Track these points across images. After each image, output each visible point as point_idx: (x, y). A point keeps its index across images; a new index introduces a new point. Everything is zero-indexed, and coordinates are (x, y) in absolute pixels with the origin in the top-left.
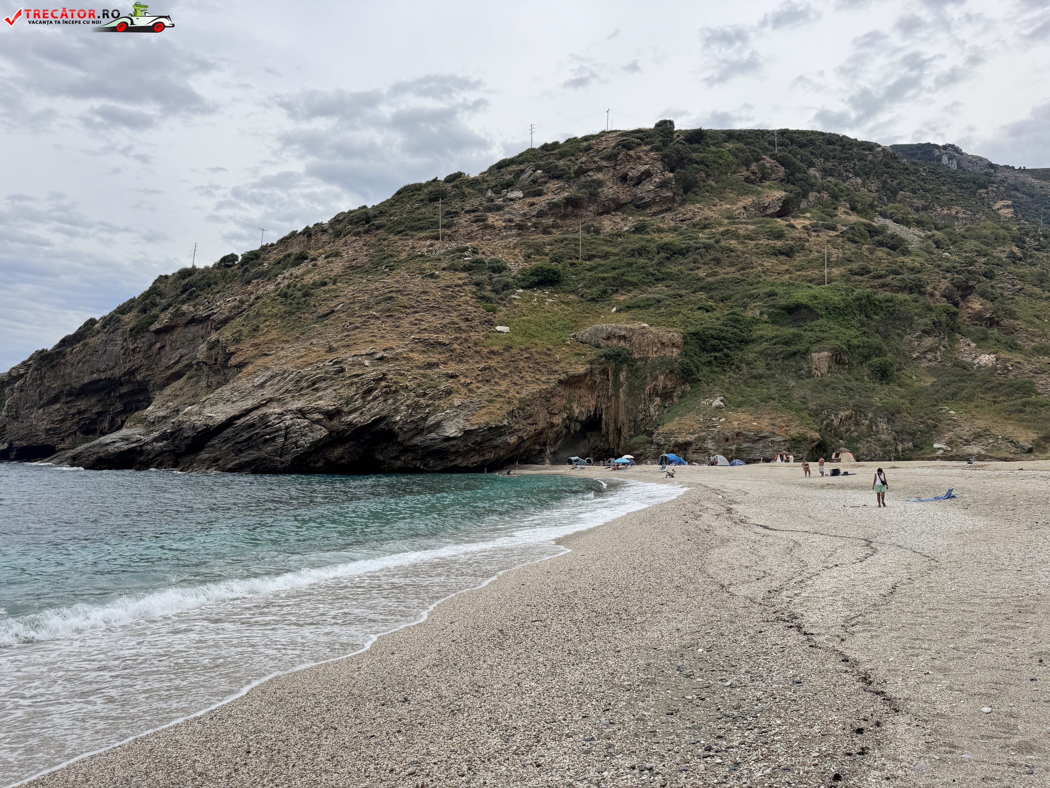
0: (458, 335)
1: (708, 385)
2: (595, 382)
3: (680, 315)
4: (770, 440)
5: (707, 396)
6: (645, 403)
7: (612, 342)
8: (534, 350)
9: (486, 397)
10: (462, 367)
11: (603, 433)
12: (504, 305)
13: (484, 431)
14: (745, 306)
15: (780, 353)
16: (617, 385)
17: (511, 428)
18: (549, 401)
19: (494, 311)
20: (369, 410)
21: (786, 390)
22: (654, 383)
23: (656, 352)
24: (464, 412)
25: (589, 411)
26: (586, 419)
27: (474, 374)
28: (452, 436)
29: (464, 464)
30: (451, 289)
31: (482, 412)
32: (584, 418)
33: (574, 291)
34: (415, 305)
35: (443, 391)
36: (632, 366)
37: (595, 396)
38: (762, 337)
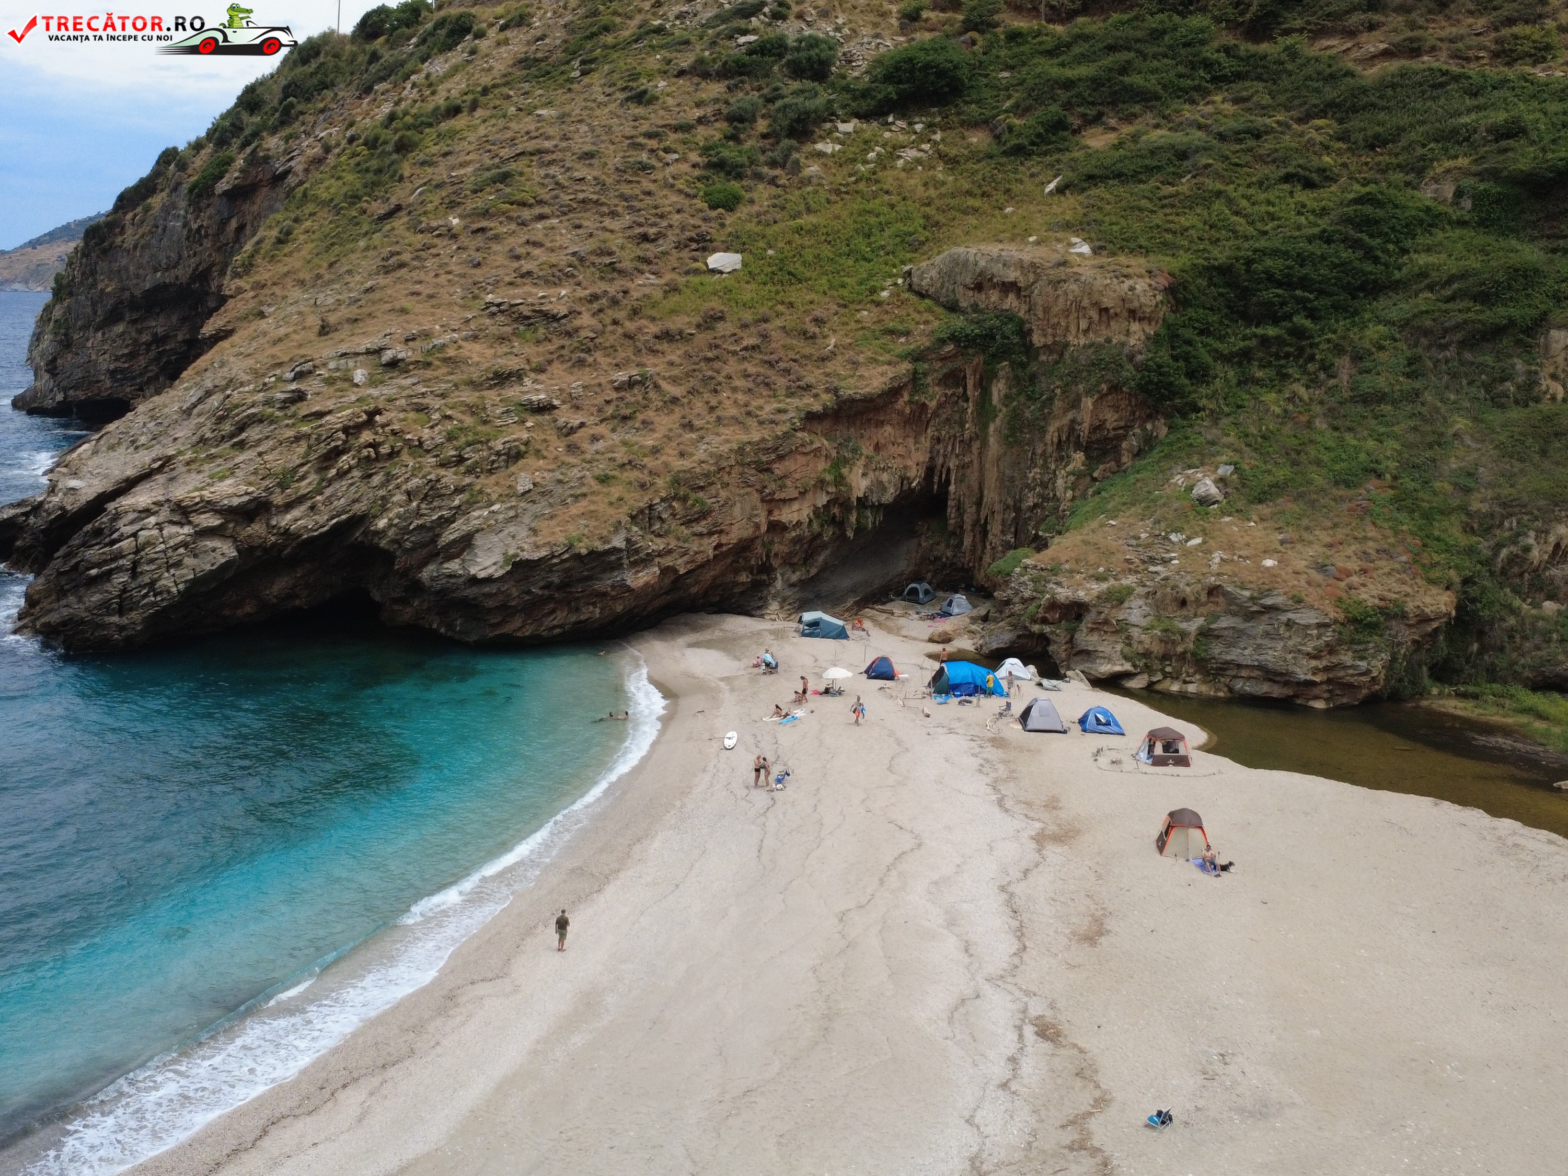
0: (600, 287)
1: (1216, 422)
2: (924, 406)
3: (1219, 206)
4: (1284, 618)
5: (1195, 459)
6: (1045, 466)
7: (988, 298)
8: (779, 323)
9: (602, 467)
10: (576, 382)
11: (950, 528)
12: (773, 181)
13: (563, 561)
14: (1419, 169)
15: (1457, 327)
16: (984, 412)
17: (637, 551)
18: (769, 470)
19: (730, 203)
20: (329, 501)
21: (1430, 446)
22: (1070, 416)
23: (1086, 332)
24: (536, 508)
25: (903, 479)
26: (898, 499)
27: (600, 400)
28: (482, 575)
29: (528, 631)
30: (653, 143)
31: (575, 510)
32: (888, 497)
33: (986, 122)
34: (547, 197)
35: (498, 454)
36: (1023, 366)
37: (926, 442)
38: (1423, 274)
